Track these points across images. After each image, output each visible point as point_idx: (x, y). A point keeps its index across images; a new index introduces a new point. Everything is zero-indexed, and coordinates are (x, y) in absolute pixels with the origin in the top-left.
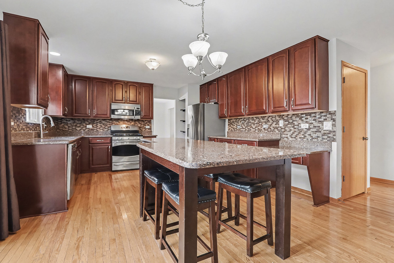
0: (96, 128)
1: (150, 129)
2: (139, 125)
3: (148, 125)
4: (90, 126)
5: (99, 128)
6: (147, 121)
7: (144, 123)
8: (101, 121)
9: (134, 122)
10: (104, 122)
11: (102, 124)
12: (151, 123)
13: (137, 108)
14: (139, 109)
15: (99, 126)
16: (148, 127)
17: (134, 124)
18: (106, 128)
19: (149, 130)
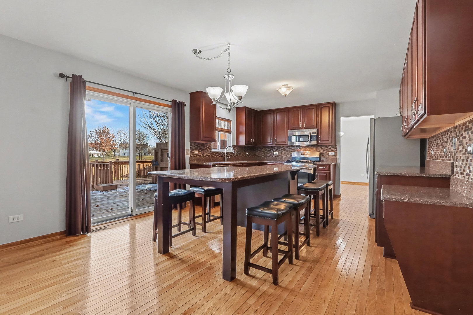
0: (281, 155)
1: (335, 155)
2: (322, 151)
3: (332, 151)
4: (276, 153)
5: (283, 155)
6: (331, 146)
7: (327, 149)
8: (285, 148)
9: (316, 148)
10: (287, 149)
11: (285, 151)
12: (336, 149)
13: (313, 133)
14: (315, 133)
15: (283, 153)
16: (332, 153)
17: (316, 150)
18: (289, 155)
19: (333, 157)
